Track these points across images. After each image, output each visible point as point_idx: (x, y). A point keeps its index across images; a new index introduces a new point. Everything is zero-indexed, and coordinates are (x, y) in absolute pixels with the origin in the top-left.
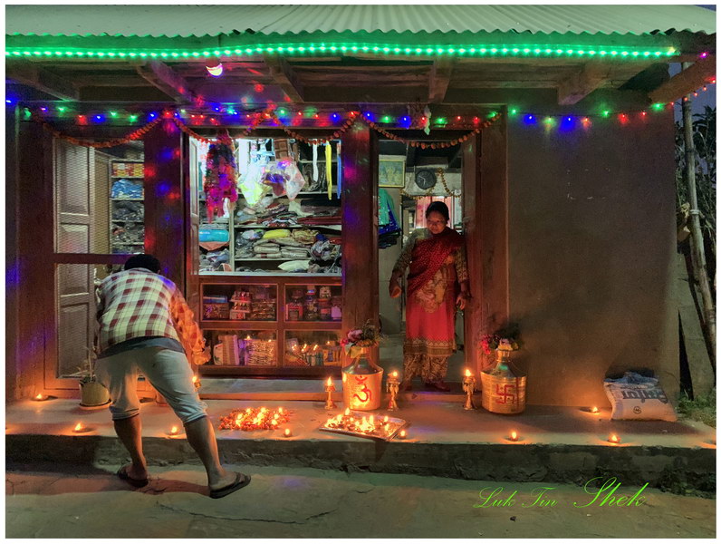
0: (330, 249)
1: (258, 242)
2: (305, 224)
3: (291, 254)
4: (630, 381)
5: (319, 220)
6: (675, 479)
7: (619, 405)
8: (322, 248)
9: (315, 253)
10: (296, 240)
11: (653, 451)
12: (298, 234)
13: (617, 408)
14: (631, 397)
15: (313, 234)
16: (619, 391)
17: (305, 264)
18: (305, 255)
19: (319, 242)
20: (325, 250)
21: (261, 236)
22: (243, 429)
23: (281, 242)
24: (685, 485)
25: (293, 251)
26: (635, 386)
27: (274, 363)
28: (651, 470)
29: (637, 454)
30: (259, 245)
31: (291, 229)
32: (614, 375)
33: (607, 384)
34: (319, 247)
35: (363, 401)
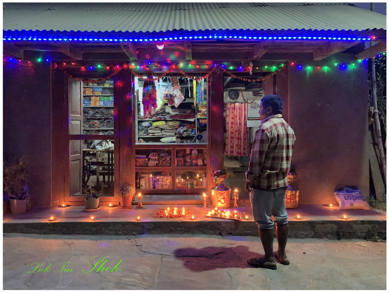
0: (186, 131)
1: (150, 128)
2: (174, 118)
3: (167, 133)
4: (347, 191)
5: (181, 116)
6: (373, 235)
7: (343, 203)
8: (183, 130)
9: (179, 133)
10: (169, 126)
11: (363, 222)
12: (170, 123)
13: (342, 204)
14: (349, 199)
15: (178, 123)
16: (342, 196)
17: (174, 139)
18: (174, 134)
19: (181, 128)
20: (184, 131)
21: (151, 125)
22: (170, 217)
23: (162, 128)
24: (377, 237)
25: (168, 132)
26: (350, 194)
27: (170, 188)
28: (362, 231)
29: (355, 224)
30: (151, 129)
31: (166, 121)
32: (339, 189)
33: (336, 193)
34: (181, 130)
35: (223, 203)
